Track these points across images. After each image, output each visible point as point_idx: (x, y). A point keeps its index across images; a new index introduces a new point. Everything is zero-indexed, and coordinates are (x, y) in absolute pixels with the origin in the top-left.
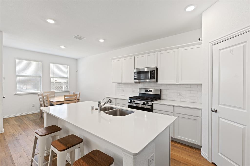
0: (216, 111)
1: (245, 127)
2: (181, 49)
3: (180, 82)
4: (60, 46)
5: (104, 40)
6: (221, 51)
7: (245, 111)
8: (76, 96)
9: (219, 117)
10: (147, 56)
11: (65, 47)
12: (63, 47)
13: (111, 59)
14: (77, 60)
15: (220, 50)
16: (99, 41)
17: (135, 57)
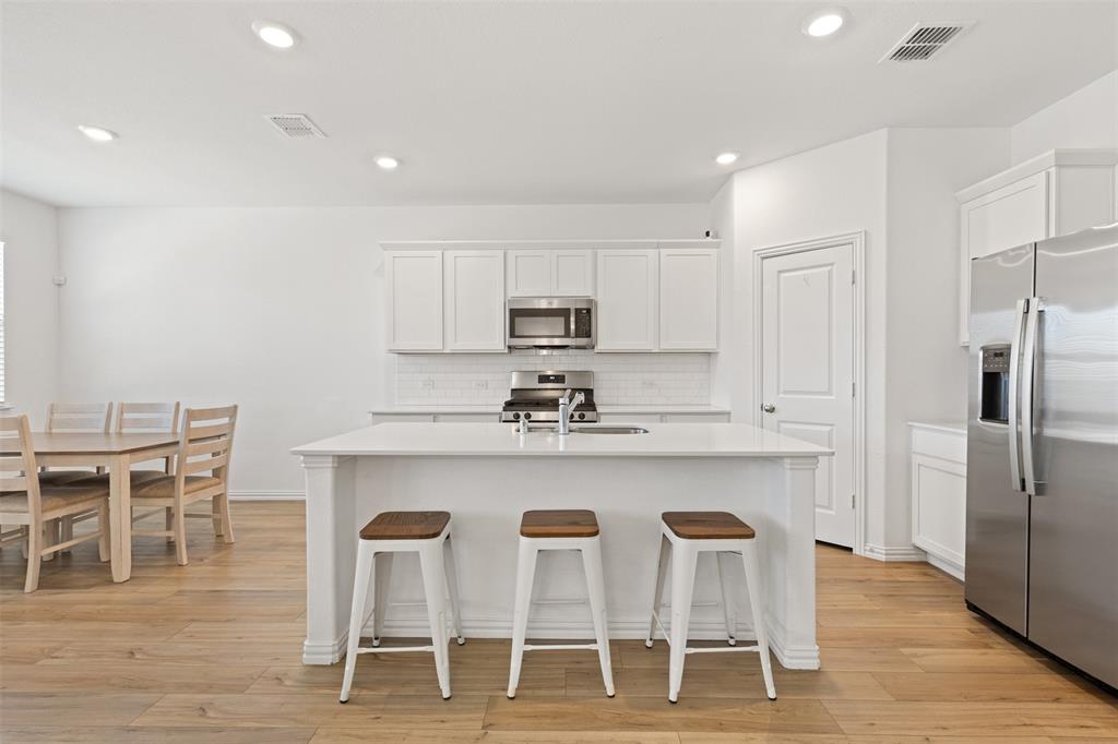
0: (772, 410)
1: (832, 430)
2: (664, 252)
3: (665, 346)
4: (81, 128)
5: (400, 161)
6: (783, 275)
7: (833, 397)
8: (231, 418)
9: (780, 422)
10: (558, 257)
11: (114, 134)
12: (99, 135)
13: (381, 245)
14: (58, 211)
15: (780, 272)
16: (375, 166)
17: (505, 254)
